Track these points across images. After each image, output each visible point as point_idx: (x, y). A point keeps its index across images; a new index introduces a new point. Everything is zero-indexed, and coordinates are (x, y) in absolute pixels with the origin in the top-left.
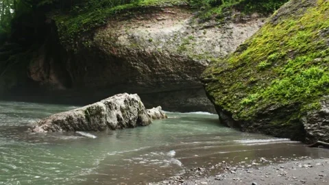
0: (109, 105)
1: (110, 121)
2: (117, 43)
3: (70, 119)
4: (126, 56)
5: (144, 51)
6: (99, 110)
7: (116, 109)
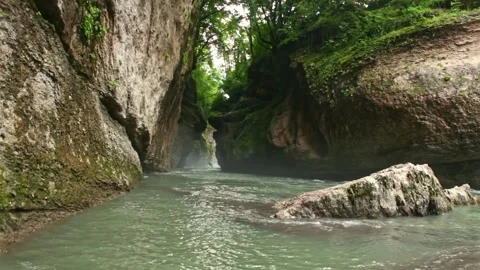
0: (384, 181)
1: (385, 205)
2: (393, 87)
3: (326, 200)
4: (408, 106)
5: (437, 97)
6: (369, 189)
7: (394, 187)
